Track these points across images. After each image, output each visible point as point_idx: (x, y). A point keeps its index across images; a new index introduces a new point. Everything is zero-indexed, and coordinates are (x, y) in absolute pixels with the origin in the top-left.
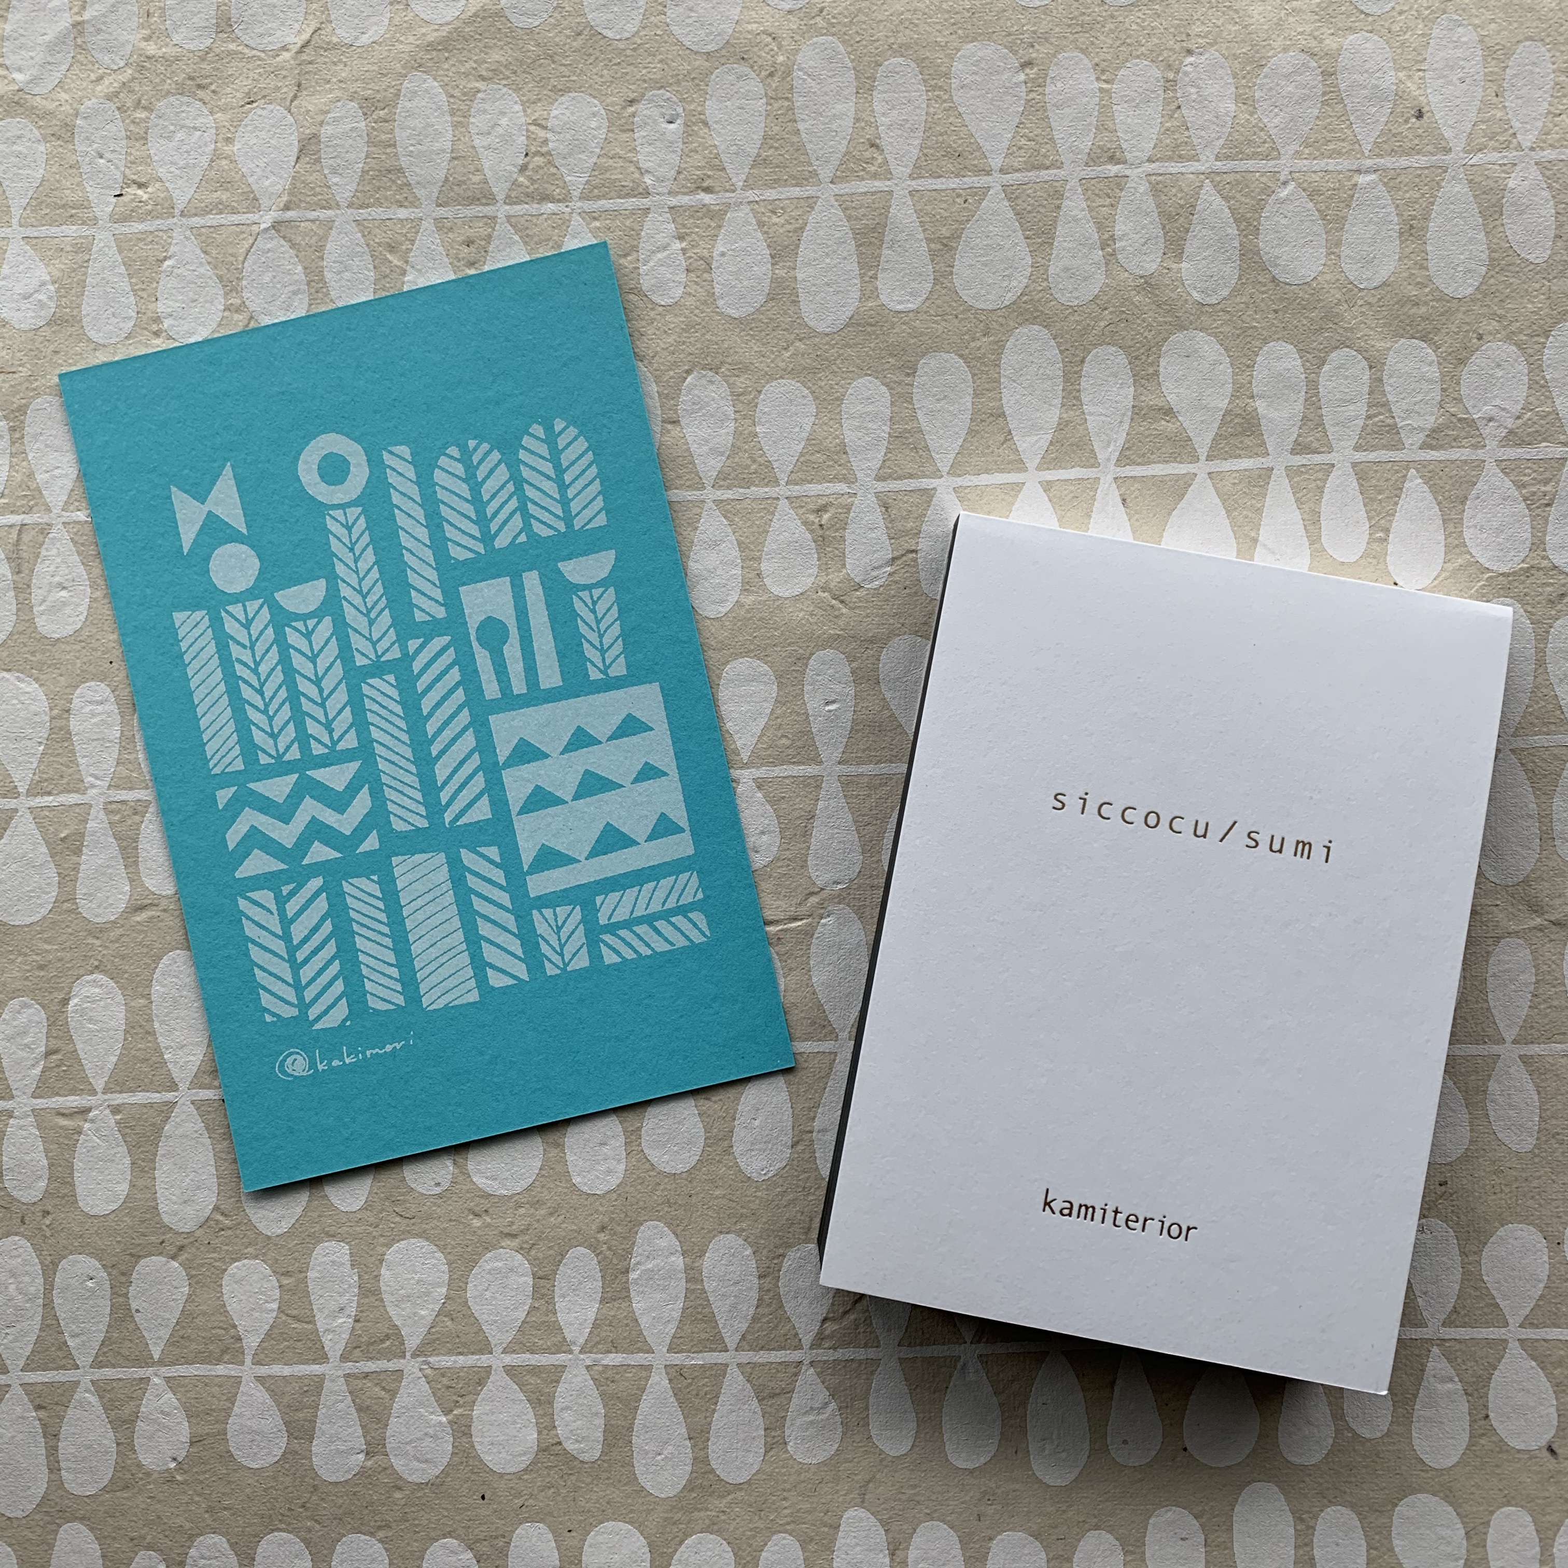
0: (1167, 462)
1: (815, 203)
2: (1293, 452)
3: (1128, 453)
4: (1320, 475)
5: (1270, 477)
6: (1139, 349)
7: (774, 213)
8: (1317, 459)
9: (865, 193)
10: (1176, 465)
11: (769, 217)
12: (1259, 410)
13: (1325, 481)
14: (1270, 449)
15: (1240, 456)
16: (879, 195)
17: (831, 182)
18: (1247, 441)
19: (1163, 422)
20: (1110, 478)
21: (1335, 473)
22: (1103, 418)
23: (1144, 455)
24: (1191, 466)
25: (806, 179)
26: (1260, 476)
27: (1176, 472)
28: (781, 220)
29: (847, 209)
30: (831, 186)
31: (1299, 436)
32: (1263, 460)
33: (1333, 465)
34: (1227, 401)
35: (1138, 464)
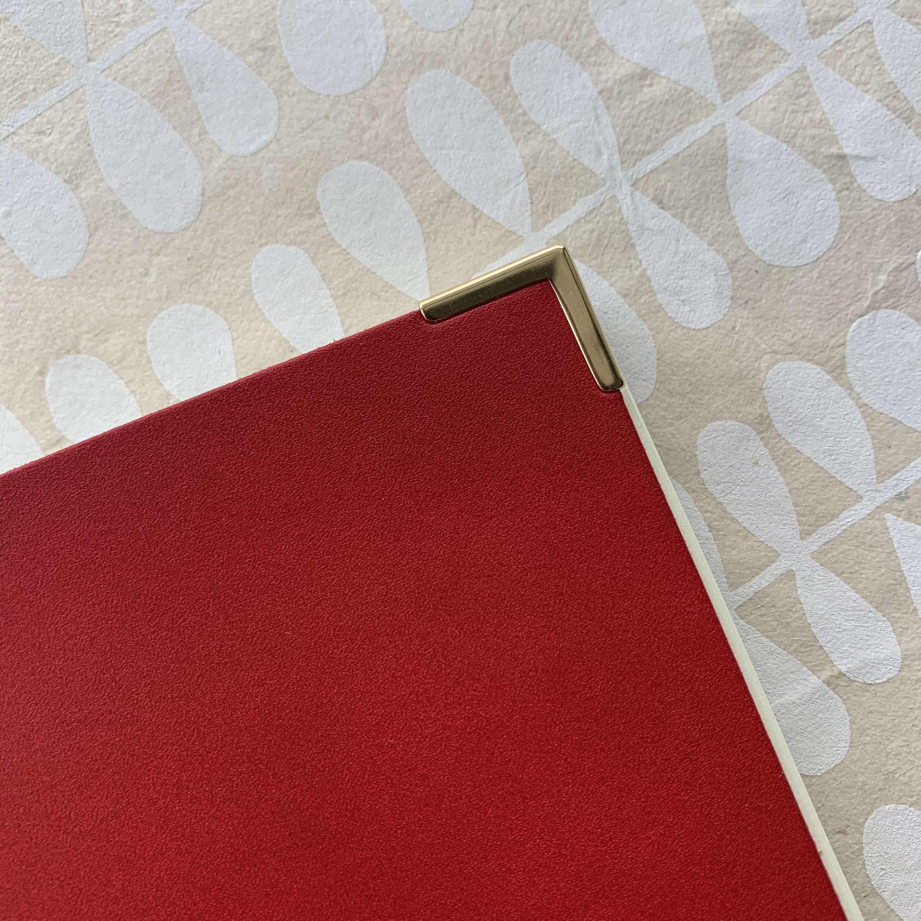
0: (681, 130)
1: (84, 94)
2: (813, 34)
3: (628, 147)
4: (863, 42)
5: (808, 78)
6: (562, 27)
7: (41, 133)
8: (845, 25)
9: (136, 48)
10: (692, 127)
11: (39, 141)
12: (745, 12)
13: (872, 44)
14: (787, 48)
15: (757, 76)
16: (152, 41)
17: (89, 60)
18: (757, 54)
19: (646, 90)
20: (626, 189)
21: (878, 29)
22: (573, 126)
23: (649, 138)
24: (711, 118)
25: (58, 75)
26: (796, 85)
27: (699, 134)
28: (55, 136)
29: (124, 79)
30: (92, 64)
31: (809, 13)
32: (787, 64)
33: (869, 22)
34: (702, 25)
35: (649, 153)
